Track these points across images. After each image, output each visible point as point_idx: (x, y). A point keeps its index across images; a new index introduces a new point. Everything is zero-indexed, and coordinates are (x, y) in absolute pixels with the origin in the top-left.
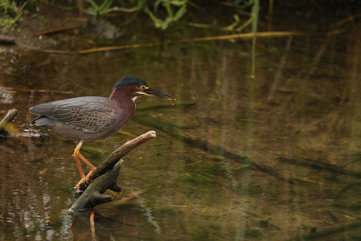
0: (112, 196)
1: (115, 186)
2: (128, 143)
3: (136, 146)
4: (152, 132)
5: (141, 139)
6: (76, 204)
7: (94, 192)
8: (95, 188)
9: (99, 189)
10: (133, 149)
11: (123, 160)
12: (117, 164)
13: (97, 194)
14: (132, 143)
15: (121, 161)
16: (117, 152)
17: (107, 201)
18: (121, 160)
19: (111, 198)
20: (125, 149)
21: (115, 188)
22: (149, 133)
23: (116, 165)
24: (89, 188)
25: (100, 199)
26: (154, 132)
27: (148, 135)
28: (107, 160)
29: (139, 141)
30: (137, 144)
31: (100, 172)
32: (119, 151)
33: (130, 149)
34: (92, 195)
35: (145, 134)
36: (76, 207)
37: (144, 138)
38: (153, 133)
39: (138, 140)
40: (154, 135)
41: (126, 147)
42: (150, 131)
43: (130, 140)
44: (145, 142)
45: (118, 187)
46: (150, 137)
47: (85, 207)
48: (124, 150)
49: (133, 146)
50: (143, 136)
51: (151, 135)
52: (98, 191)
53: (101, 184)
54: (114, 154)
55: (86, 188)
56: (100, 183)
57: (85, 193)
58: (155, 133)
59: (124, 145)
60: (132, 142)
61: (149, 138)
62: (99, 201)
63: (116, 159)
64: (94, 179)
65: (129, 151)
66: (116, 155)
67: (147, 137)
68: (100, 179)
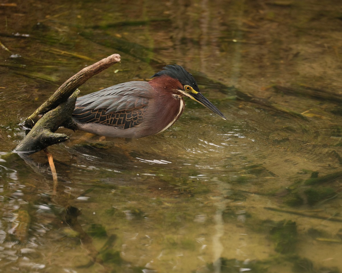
0: (66, 135)
1: (70, 122)
2: (86, 69)
3: (96, 73)
4: (115, 56)
5: (101, 64)
6: (22, 145)
7: (44, 130)
8: (45, 125)
9: (49, 126)
10: (92, 76)
11: (79, 91)
12: (72, 95)
13: (47, 133)
14: (91, 70)
15: (77, 92)
16: (72, 81)
17: (61, 142)
18: (77, 90)
19: (65, 137)
20: (82, 76)
21: (70, 125)
22: (111, 56)
23: (71, 97)
24: (37, 124)
25: (51, 138)
26: (118, 55)
27: (110, 59)
28: (60, 90)
29: (100, 67)
30: (98, 71)
31: (51, 105)
32: (75, 80)
33: (88, 77)
34: (41, 134)
35: (107, 58)
36: (22, 148)
37: (105, 63)
38: (117, 57)
39: (98, 66)
40: (119, 60)
41: (83, 74)
42: (113, 55)
43: (89, 65)
44: (107, 68)
45: (74, 124)
46: (113, 61)
47: (33, 149)
48: (81, 78)
49: (92, 72)
50: (105, 60)
51: (114, 60)
52: (49, 129)
53: (53, 120)
54: (69, 83)
55: (33, 125)
56: (51, 119)
57: (33, 131)
58: (120, 57)
59: (80, 71)
60: (91, 68)
61: (113, 63)
62: (50, 141)
63: (71, 89)
64: (43, 114)
65: (87, 79)
66: (71, 84)
67: (109, 62)
68: (51, 114)
